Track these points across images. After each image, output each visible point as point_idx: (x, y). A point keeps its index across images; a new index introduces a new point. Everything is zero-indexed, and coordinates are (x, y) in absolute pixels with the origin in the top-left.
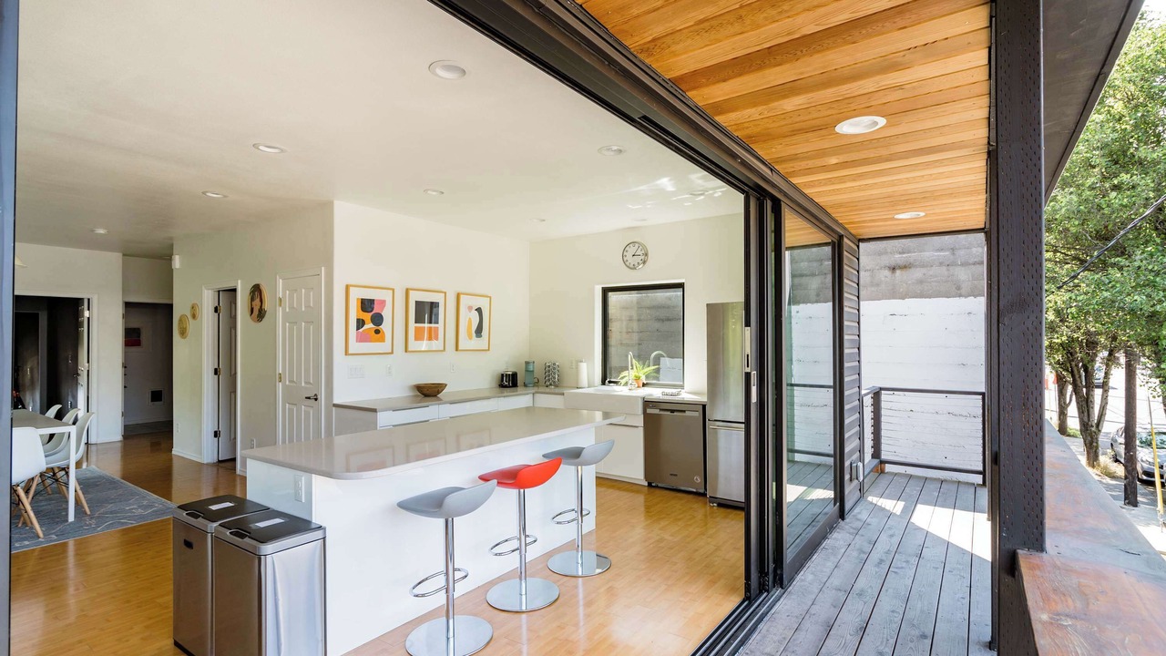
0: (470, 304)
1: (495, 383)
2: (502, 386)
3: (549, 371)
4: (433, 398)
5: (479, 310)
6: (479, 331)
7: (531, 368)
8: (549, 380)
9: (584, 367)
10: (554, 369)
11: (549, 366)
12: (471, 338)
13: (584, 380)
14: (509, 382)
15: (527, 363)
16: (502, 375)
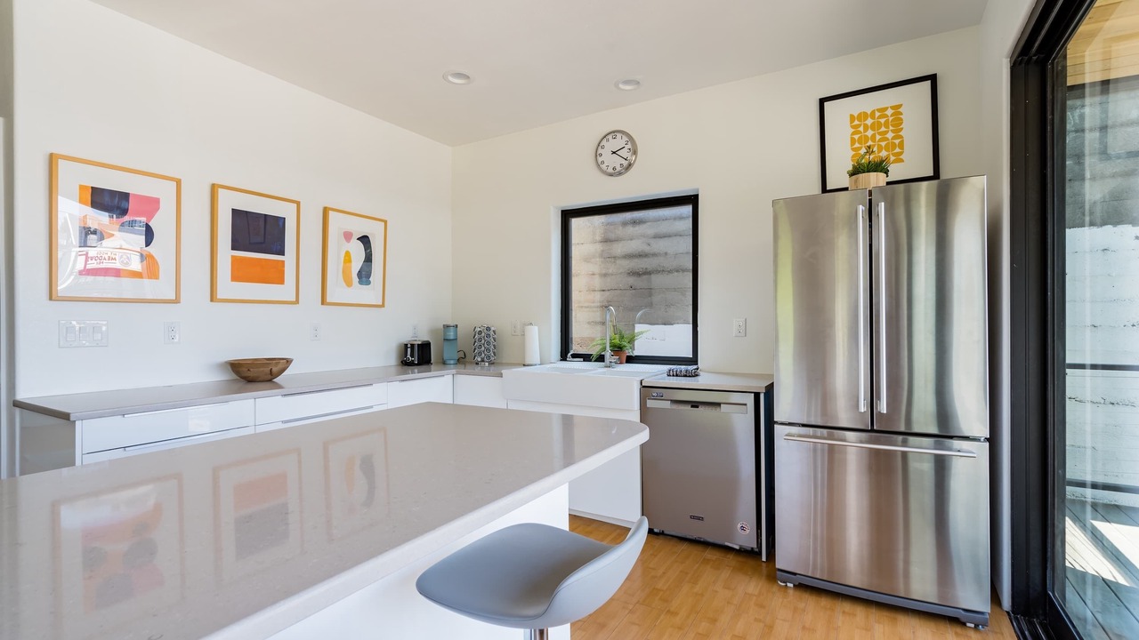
0: (349, 228)
1: (392, 359)
2: (405, 363)
3: (480, 340)
4: (268, 384)
5: (365, 240)
6: (364, 275)
7: (451, 335)
8: (480, 354)
9: (533, 333)
10: (488, 336)
11: (480, 332)
12: (349, 283)
13: (533, 354)
14: (417, 357)
15: (447, 327)
16: (406, 345)
